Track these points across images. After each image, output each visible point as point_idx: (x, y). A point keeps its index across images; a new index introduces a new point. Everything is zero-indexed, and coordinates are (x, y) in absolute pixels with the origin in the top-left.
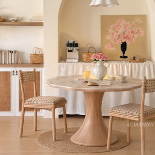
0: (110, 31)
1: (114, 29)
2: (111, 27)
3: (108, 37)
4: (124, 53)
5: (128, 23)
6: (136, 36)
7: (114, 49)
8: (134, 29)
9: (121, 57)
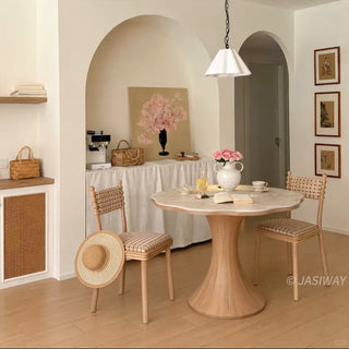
0: (144, 112)
1: (148, 110)
2: (145, 106)
3: (141, 124)
4: (164, 148)
5: (167, 101)
6: (177, 120)
7: (150, 142)
8: (174, 110)
9: (161, 154)
